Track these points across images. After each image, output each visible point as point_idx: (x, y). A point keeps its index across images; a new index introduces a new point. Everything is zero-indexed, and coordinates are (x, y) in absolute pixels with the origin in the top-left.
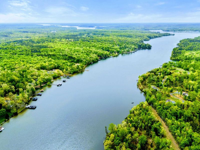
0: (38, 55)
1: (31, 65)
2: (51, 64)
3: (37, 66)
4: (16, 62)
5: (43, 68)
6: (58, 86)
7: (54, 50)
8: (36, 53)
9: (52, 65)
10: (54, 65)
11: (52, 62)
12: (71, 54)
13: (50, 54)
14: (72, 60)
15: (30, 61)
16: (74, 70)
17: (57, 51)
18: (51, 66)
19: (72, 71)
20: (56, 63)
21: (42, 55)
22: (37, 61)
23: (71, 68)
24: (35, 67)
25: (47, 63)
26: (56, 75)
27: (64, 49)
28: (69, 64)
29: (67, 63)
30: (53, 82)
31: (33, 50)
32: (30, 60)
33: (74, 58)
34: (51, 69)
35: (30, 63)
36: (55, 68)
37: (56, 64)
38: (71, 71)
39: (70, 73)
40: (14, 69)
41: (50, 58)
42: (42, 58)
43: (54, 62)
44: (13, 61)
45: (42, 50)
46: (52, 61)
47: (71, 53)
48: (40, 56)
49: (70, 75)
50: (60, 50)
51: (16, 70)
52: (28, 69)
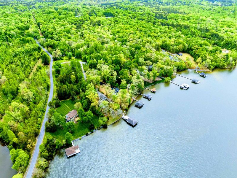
0: (163, 24)
1: (149, 39)
2: (179, 43)
3: (157, 43)
4: (132, 31)
5: (165, 47)
6: (182, 88)
7: (189, 19)
8: (160, 20)
9: (181, 45)
10: (184, 45)
11: (181, 40)
12: (216, 29)
13: (181, 24)
14: (217, 41)
15: (149, 32)
16: (218, 64)
17: (192, 20)
18: (178, 46)
19: (214, 63)
20: (187, 42)
21: (168, 25)
22: (159, 34)
23: (212, 58)
24: (154, 44)
25: (173, 40)
26: (182, 66)
27: (204, 18)
28: (210, 48)
29: (206, 45)
30: (175, 77)
31: (158, 15)
32: (150, 31)
33: (222, 39)
34: (177, 52)
35: (149, 36)
36: (184, 51)
37: (187, 45)
38: (211, 65)
39: (208, 68)
40: (126, 41)
41: (180, 32)
42: (167, 29)
43: (183, 40)
44: (128, 29)
45: (170, 16)
46: (182, 38)
47: (217, 28)
48: (165, 25)
49: (208, 70)
50: (198, 19)
51: (128, 43)
52: (144, 46)
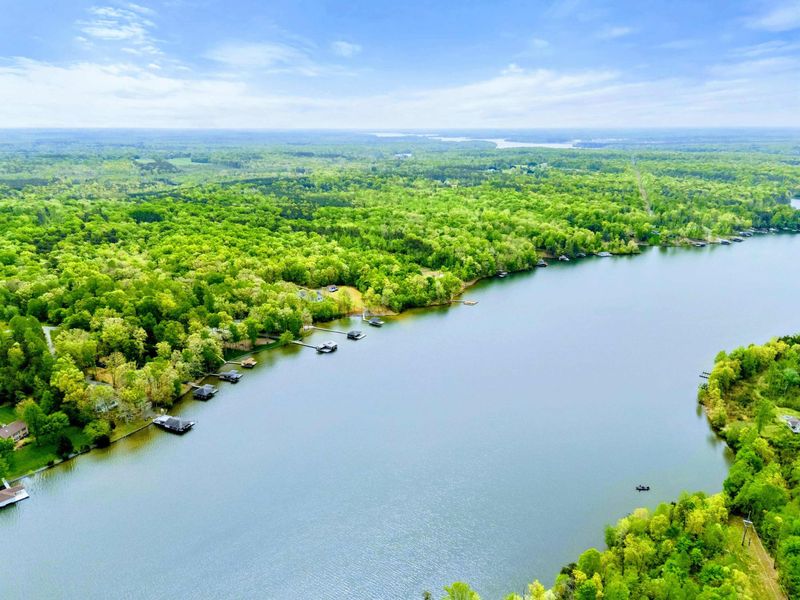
0: (294, 229)
1: (249, 260)
2: (329, 263)
3: (269, 266)
4: (205, 247)
5: (294, 276)
6: (320, 352)
7: (365, 216)
8: (290, 222)
9: (330, 268)
10: (339, 267)
11: (334, 258)
12: (422, 231)
13: (343, 226)
14: (419, 255)
15: (255, 246)
16: (410, 297)
17: (373, 219)
18: (323, 270)
19: (400, 297)
20: (348, 260)
21: (308, 230)
22: (282, 248)
23: (396, 286)
24: (263, 270)
25: (313, 259)
26: (328, 309)
27: (403, 213)
28: (396, 268)
29: (389, 262)
30: (309, 333)
31: (289, 212)
32: (258, 244)
33: (429, 249)
34: (321, 284)
35: (252, 254)
36: (340, 282)
37: (345, 266)
38: (396, 299)
39: (390, 307)
40: (187, 269)
41: (334, 242)
42: (304, 239)
43: (339, 256)
44: (197, 243)
45: (321, 212)
46: (337, 253)
47: (424, 229)
48: (300, 230)
49: (391, 313)
50: (387, 216)
51: (191, 273)
52: (234, 275)
